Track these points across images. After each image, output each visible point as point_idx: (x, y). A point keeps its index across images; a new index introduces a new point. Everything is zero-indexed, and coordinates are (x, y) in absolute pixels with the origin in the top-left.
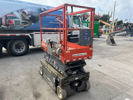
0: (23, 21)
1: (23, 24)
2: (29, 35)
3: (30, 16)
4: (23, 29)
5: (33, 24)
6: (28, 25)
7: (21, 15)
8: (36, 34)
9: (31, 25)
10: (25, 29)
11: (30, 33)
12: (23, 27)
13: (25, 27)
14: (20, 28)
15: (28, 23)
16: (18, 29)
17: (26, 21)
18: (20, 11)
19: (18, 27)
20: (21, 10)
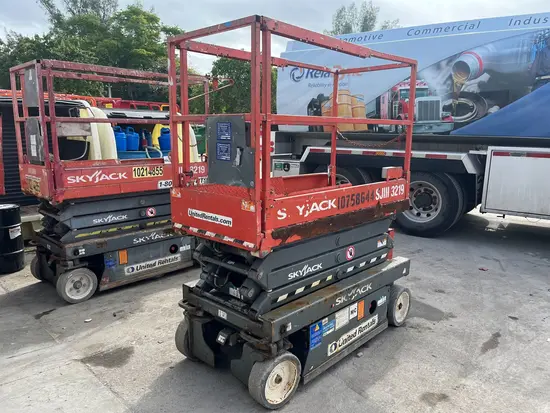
0: (450, 102)
1: (449, 114)
2: (463, 157)
3: (485, 77)
4: (448, 133)
5: (494, 109)
6: (470, 114)
7: (447, 80)
8: (497, 154)
9: (486, 115)
10: (454, 133)
11: (471, 152)
12: (447, 127)
13: (457, 126)
14: (436, 129)
15: (471, 110)
16: (430, 133)
17: (462, 100)
18: (444, 64)
19: (431, 127)
20: (450, 60)
